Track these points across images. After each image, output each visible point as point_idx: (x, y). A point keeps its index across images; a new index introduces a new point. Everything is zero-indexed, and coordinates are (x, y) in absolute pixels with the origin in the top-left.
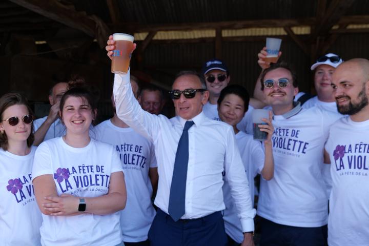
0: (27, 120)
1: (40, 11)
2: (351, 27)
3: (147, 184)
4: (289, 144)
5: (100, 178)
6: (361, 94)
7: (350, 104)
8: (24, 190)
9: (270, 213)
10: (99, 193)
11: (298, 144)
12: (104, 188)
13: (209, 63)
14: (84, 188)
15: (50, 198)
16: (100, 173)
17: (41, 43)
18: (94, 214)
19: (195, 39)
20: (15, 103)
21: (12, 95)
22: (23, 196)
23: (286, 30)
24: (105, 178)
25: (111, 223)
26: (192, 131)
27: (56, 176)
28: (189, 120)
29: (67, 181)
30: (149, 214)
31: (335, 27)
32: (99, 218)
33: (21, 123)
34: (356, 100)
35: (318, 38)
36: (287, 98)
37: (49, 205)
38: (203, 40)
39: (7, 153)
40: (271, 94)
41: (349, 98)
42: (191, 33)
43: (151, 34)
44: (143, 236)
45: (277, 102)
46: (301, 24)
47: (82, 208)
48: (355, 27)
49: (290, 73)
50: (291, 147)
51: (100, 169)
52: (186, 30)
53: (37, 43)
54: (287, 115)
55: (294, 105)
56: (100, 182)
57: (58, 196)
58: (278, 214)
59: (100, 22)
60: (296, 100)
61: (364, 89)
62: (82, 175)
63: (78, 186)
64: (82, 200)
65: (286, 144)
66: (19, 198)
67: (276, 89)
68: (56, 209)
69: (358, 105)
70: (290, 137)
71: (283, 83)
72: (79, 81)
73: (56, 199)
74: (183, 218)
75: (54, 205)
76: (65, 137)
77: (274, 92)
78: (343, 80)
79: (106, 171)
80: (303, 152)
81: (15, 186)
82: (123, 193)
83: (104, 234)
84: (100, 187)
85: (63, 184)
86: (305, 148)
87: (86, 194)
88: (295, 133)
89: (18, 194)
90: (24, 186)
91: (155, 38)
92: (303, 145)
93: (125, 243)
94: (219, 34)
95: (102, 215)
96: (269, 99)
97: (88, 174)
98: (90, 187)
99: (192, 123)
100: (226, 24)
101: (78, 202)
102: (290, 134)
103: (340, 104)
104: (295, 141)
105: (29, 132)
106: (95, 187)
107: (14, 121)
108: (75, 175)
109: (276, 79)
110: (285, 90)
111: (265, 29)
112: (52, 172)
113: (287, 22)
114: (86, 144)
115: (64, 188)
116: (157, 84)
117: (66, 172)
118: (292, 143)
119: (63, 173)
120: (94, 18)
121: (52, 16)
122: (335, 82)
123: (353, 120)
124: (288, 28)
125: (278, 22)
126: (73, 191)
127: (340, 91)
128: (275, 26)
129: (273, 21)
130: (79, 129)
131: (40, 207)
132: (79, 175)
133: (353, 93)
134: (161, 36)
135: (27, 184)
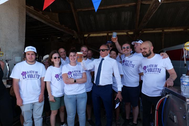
0: (59, 58)
1: (59, 29)
2: (145, 32)
3: (90, 76)
4: (129, 65)
5: (80, 74)
6: (149, 51)
7: (147, 54)
8: (59, 77)
9: (125, 83)
10: (79, 78)
11: (132, 65)
12: (81, 76)
13: (108, 42)
14: (76, 77)
15: (67, 79)
16: (80, 73)
17: (59, 38)
18: (79, 83)
19: (101, 36)
20: (55, 53)
21: (55, 51)
22: (59, 79)
23: (126, 33)
24: (81, 74)
25: (83, 86)
26: (103, 61)
27: (68, 74)
28: (103, 58)
29: (71, 75)
30: (91, 84)
31: (140, 32)
32: (80, 85)
33: (57, 59)
34: (148, 53)
35: (136, 35)
36: (129, 52)
37: (66, 81)
38: (103, 36)
39: (54, 67)
40: (124, 51)
41: (146, 52)
42: (100, 34)
43: (89, 35)
44: (89, 90)
45: (126, 53)
46: (131, 31)
47: (75, 81)
48: (146, 32)
49: (129, 45)
50: (130, 66)
51: (80, 71)
52: (99, 33)
53: (58, 38)
54: (129, 57)
55: (131, 54)
56: (80, 75)
57: (69, 78)
58: (127, 84)
59: (75, 32)
60: (131, 53)
61: (150, 49)
62: (75, 73)
63: (74, 76)
64: (75, 79)
65: (128, 65)
66: (58, 80)
67: (126, 49)
68: (68, 82)
69: (149, 54)
70: (129, 63)
71: (128, 48)
72: (74, 48)
73: (68, 79)
74: (99, 85)
75: (68, 80)
76: (70, 64)
77: (125, 50)
78: (144, 47)
79: (81, 72)
80: (133, 67)
81: (57, 76)
82: (86, 78)
83: (81, 89)
84: (80, 76)
85: (70, 75)
86: (133, 66)
87: (76, 78)
88: (131, 62)
89: (58, 78)
90: (59, 76)
91: (90, 36)
92: (133, 65)
93: (87, 92)
94: (108, 34)
95: (81, 84)
96: (124, 52)
97: (77, 73)
98: (77, 76)
99: (104, 59)
100: (109, 32)
101: (74, 80)
102: (130, 62)
103: (144, 54)
104: (131, 64)
105: (60, 61)
106: (79, 76)
107: (55, 58)
108: (73, 73)
109: (126, 47)
110: (128, 50)
111: (121, 33)
112: (67, 72)
113: (127, 31)
114: (76, 65)
115: (71, 77)
116: (91, 48)
117: (71, 72)
118: (130, 65)
119: (70, 73)
120: (73, 30)
121: (62, 30)
122: (141, 48)
123: (148, 58)
124: (127, 33)
125: (124, 31)
126: (73, 77)
127: (143, 51)
128: (123, 32)
129: (123, 31)
130: (73, 61)
131: (64, 81)
132: (74, 73)
133: (147, 51)
134: (92, 35)
135: (60, 76)
